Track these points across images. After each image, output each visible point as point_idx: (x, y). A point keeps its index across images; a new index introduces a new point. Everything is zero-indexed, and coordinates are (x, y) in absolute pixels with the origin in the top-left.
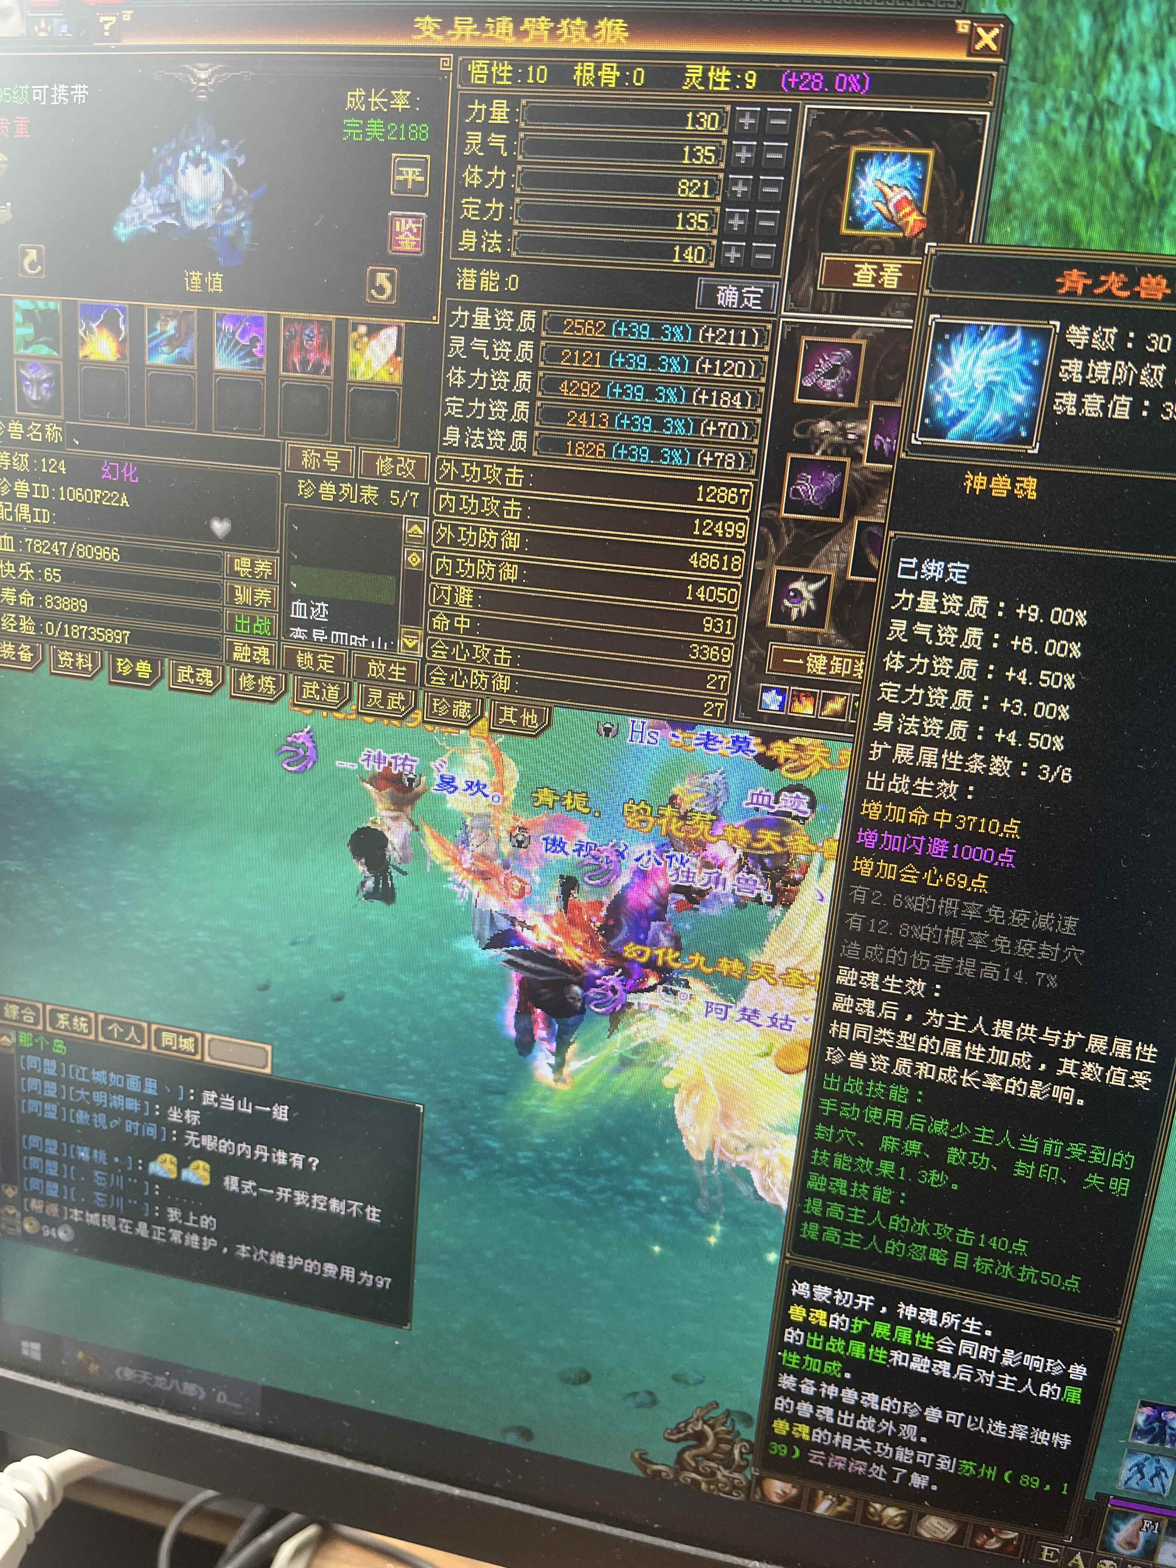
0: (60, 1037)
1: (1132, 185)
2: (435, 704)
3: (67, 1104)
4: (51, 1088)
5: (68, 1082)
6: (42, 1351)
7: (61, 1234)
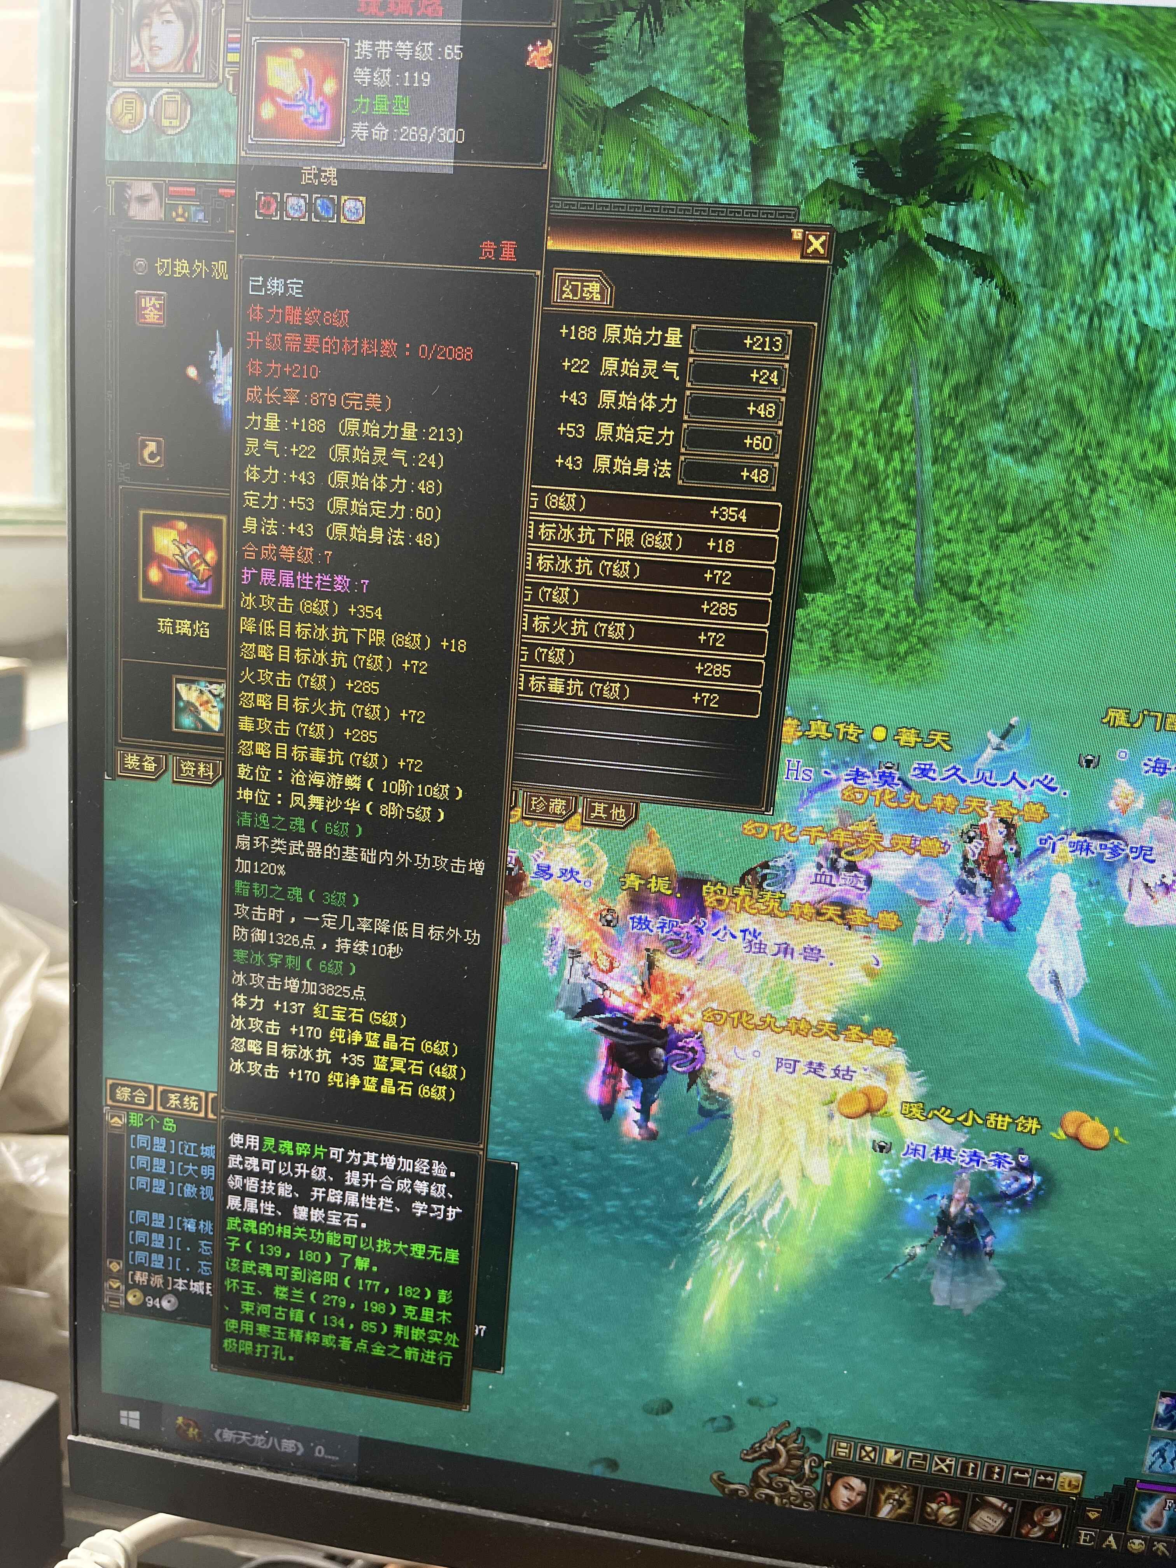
0: (171, 1116)
1: (1125, 372)
2: (533, 803)
3: (176, 1179)
4: (160, 1165)
5: (177, 1158)
6: (141, 1420)
7: (165, 1305)
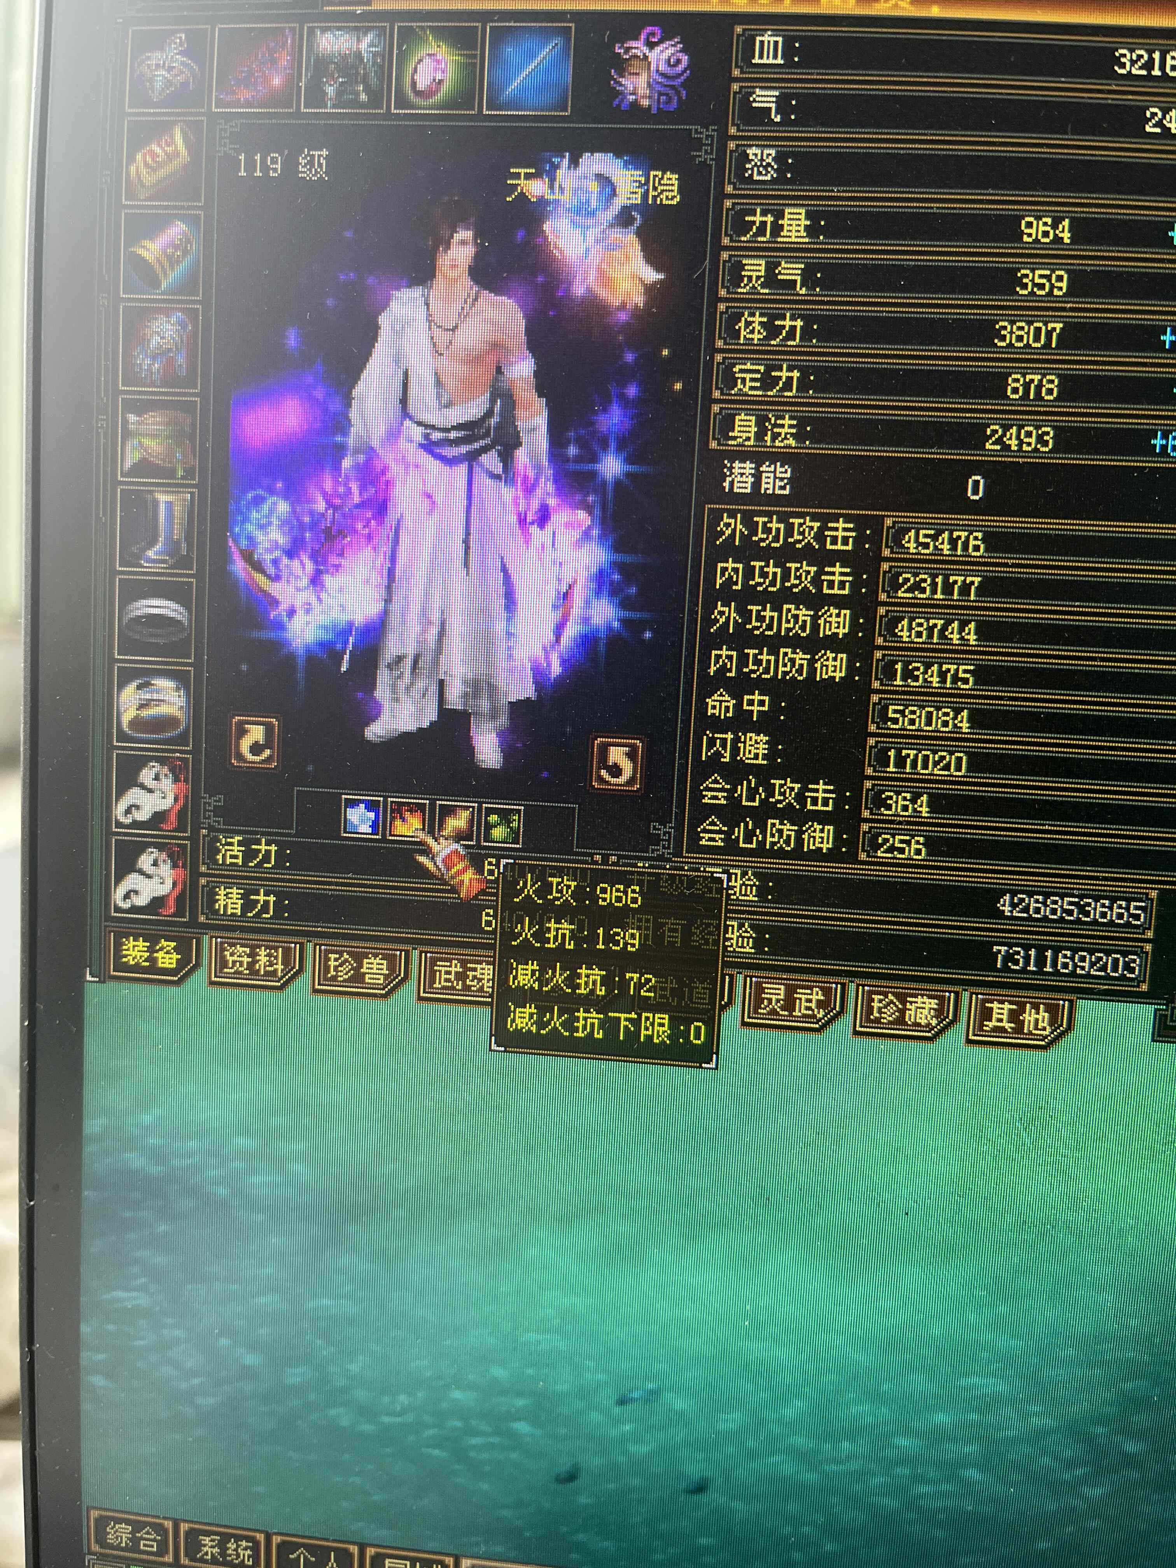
2: (876, 1005)
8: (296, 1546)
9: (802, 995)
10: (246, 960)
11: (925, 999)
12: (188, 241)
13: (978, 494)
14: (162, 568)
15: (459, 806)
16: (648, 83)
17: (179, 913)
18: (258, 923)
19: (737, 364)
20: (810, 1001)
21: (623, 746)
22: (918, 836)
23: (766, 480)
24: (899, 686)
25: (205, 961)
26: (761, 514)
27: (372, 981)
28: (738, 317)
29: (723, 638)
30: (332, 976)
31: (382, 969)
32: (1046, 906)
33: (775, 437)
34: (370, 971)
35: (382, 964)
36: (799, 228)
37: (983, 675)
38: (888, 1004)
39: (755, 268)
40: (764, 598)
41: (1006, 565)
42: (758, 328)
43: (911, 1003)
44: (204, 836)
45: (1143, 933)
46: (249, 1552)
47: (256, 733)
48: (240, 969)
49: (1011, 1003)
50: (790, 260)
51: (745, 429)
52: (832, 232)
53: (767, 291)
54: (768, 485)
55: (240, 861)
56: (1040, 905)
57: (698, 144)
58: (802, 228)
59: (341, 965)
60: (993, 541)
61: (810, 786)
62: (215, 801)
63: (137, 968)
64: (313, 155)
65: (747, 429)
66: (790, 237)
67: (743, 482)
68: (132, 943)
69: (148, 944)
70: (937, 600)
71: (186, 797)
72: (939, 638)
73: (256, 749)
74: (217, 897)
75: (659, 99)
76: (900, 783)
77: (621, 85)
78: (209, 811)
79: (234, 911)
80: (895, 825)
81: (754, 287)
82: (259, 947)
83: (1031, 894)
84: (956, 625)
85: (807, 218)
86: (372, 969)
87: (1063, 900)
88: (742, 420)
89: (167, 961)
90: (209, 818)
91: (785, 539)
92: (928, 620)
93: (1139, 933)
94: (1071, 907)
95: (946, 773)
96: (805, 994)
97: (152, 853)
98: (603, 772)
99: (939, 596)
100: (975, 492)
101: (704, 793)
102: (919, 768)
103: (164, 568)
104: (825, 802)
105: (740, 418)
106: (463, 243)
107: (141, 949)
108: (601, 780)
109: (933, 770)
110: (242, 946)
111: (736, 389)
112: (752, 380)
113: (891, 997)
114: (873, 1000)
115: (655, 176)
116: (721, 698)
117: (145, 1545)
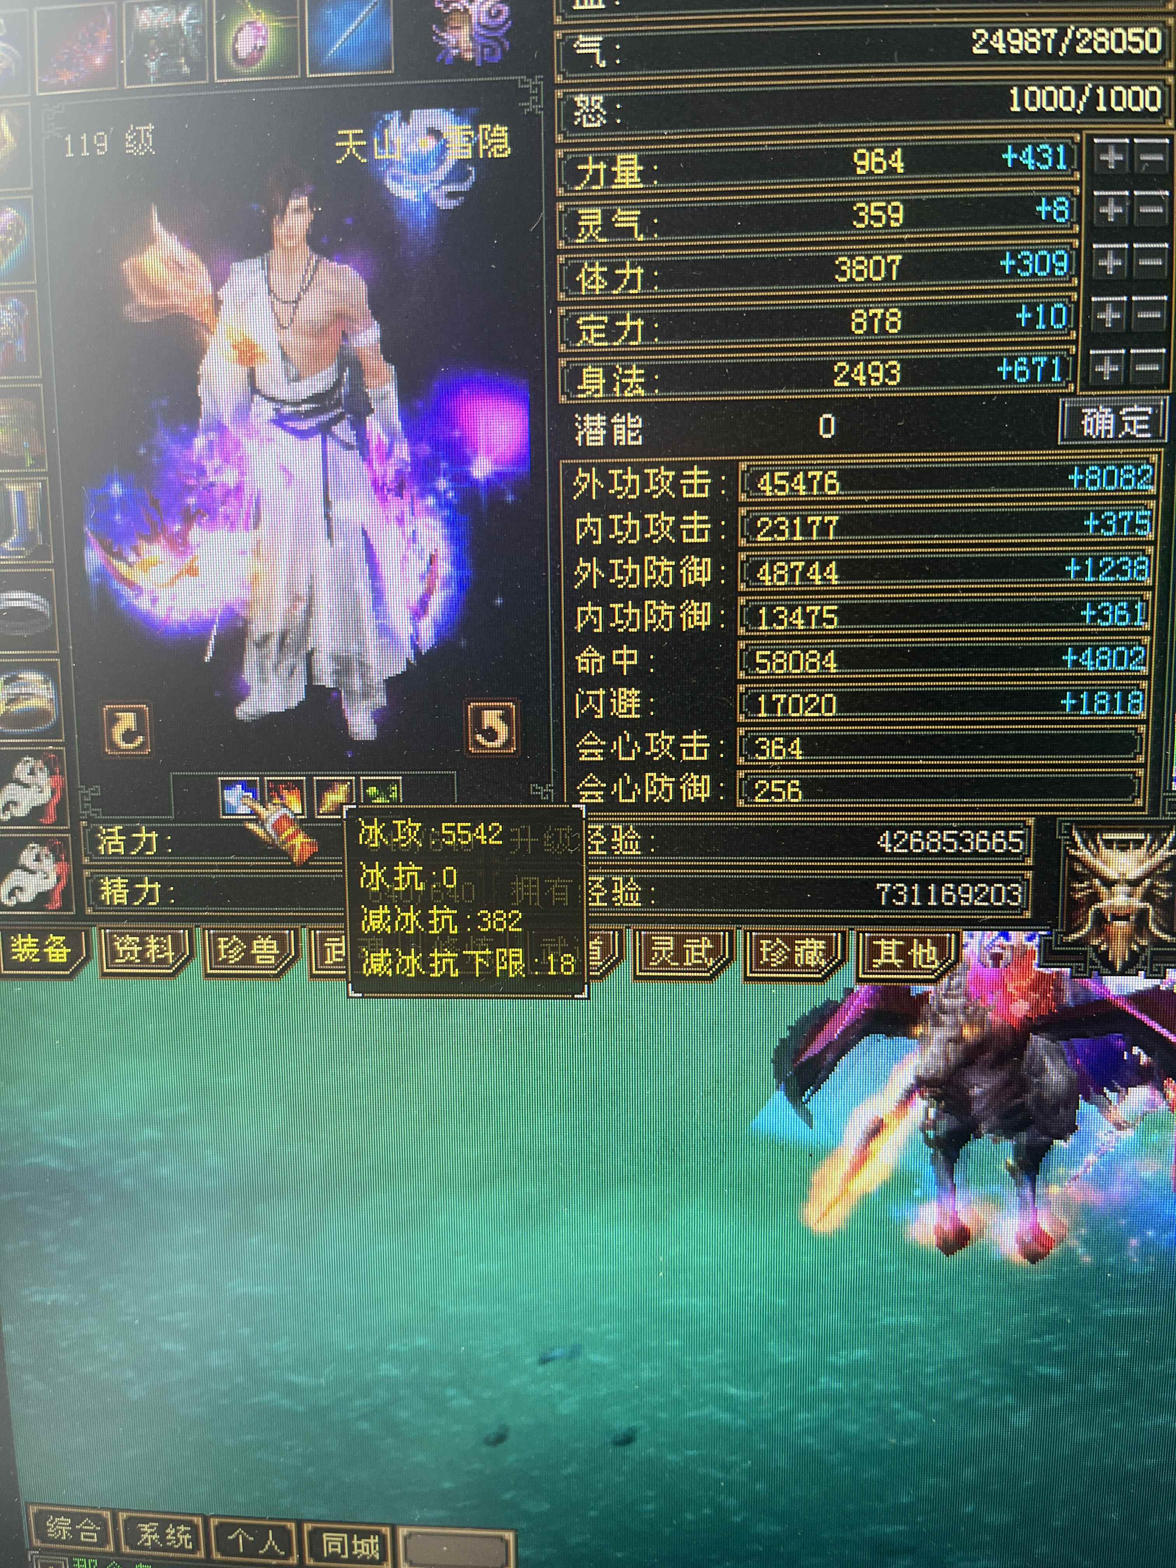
0: (146, 1560)
2: (764, 950)
8: (234, 1527)
9: (691, 945)
10: (136, 949)
11: (813, 941)
12: (19, 226)
13: (830, 432)
14: (19, 560)
15: (336, 781)
16: (471, 36)
17: (66, 907)
18: (145, 911)
19: (580, 316)
20: (699, 950)
21: (497, 709)
22: (794, 779)
23: (619, 432)
24: (765, 631)
25: (96, 953)
26: (615, 466)
27: (263, 962)
28: (577, 268)
29: (587, 594)
30: (224, 960)
31: (272, 949)
32: (926, 840)
33: (624, 386)
34: (260, 952)
35: (271, 944)
36: (633, 174)
37: (847, 614)
38: (776, 949)
39: (591, 217)
40: (625, 551)
41: (862, 502)
42: (599, 278)
43: (799, 945)
44: (84, 828)
45: (1023, 861)
46: (188, 1536)
47: (128, 720)
48: (132, 958)
49: (898, 939)
50: (626, 207)
51: (593, 381)
52: (666, 176)
53: (605, 240)
54: (620, 437)
55: (122, 851)
56: (920, 840)
57: (525, 95)
58: (636, 174)
59: (231, 948)
60: (848, 479)
61: (684, 737)
62: (92, 792)
63: (28, 965)
64: (139, 130)
65: (596, 381)
66: (624, 183)
67: (595, 435)
68: (21, 940)
69: (37, 940)
70: (796, 541)
71: (63, 790)
72: (801, 579)
73: (128, 736)
74: (102, 888)
75: (482, 52)
76: (771, 728)
77: (443, 39)
78: (87, 802)
79: (121, 901)
80: (769, 770)
81: (591, 237)
82: (149, 935)
83: (910, 830)
84: (816, 565)
85: (639, 164)
86: (262, 949)
87: (942, 834)
88: (589, 373)
89: (58, 955)
90: (87, 809)
91: (642, 491)
92: (788, 562)
93: (1019, 861)
94: (950, 840)
95: (817, 715)
96: (694, 944)
97: (33, 848)
98: (479, 737)
99: (798, 537)
100: (827, 430)
101: (581, 751)
102: (790, 712)
103: (21, 560)
104: (700, 752)
105: (587, 370)
106: (298, 210)
107: (30, 945)
108: (477, 744)
109: (804, 712)
110: (131, 935)
111: (581, 342)
112: (596, 331)
113: (778, 941)
114: (761, 946)
115: (485, 129)
116: (590, 655)
117: (85, 1537)
